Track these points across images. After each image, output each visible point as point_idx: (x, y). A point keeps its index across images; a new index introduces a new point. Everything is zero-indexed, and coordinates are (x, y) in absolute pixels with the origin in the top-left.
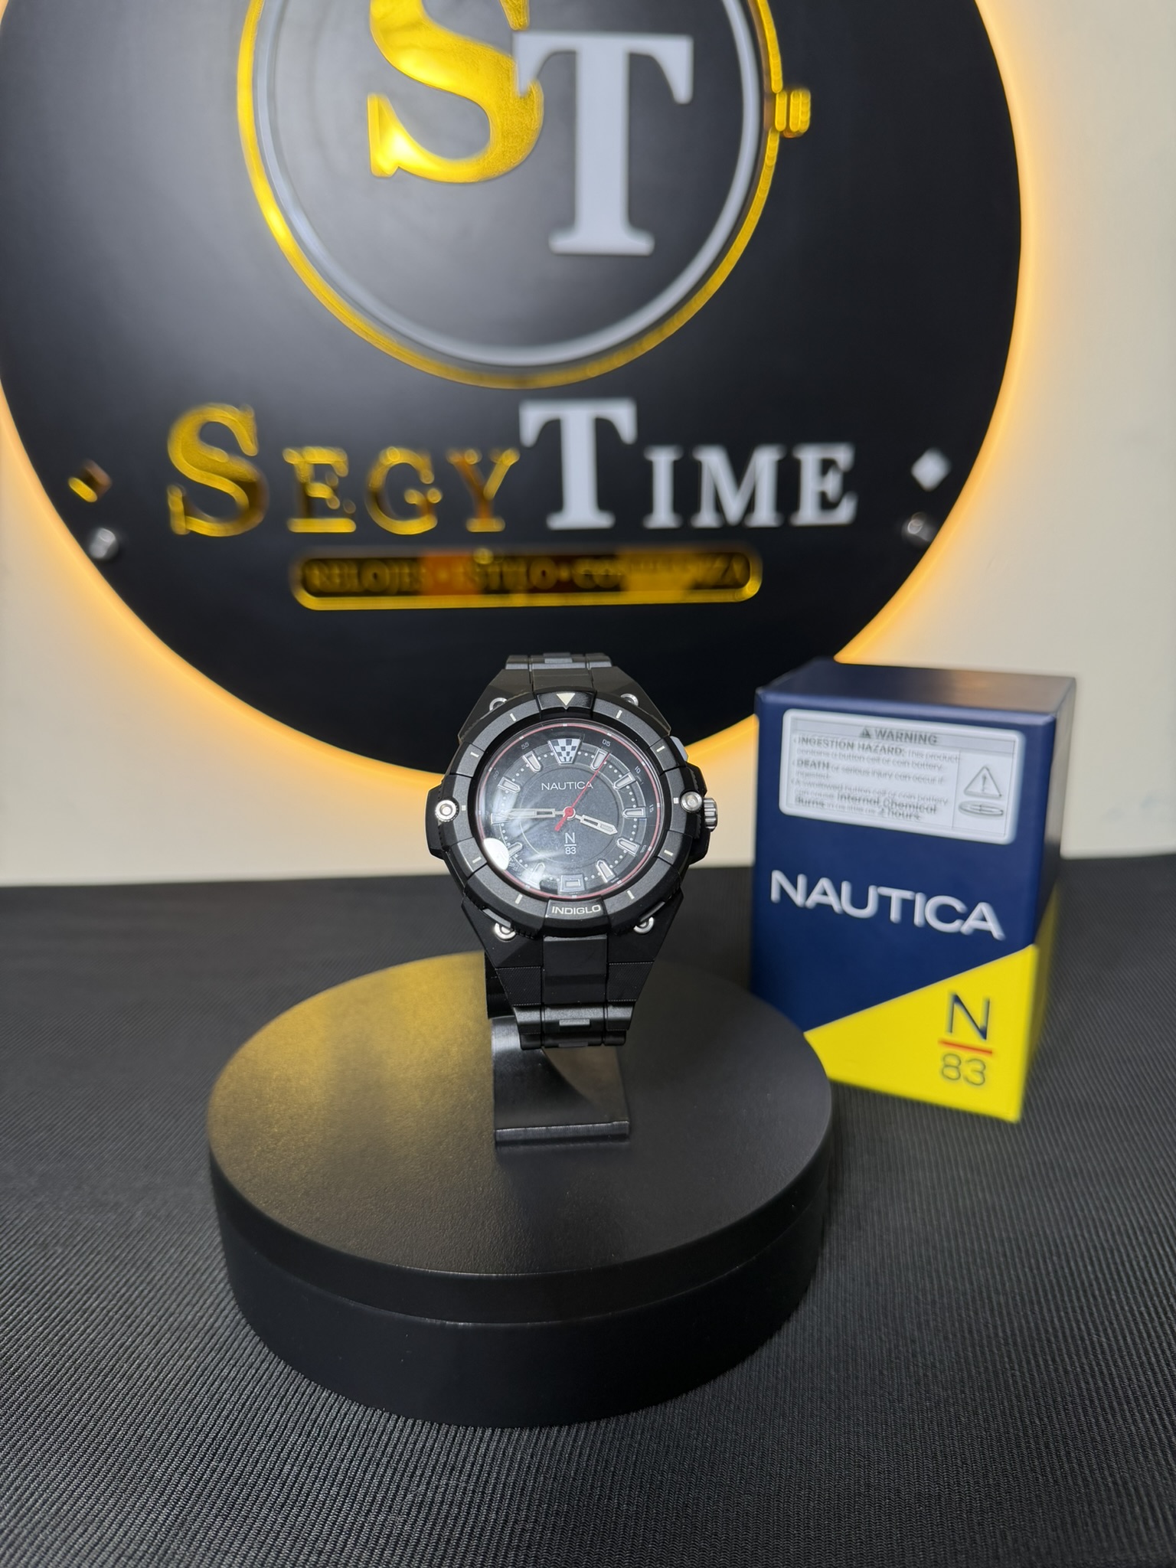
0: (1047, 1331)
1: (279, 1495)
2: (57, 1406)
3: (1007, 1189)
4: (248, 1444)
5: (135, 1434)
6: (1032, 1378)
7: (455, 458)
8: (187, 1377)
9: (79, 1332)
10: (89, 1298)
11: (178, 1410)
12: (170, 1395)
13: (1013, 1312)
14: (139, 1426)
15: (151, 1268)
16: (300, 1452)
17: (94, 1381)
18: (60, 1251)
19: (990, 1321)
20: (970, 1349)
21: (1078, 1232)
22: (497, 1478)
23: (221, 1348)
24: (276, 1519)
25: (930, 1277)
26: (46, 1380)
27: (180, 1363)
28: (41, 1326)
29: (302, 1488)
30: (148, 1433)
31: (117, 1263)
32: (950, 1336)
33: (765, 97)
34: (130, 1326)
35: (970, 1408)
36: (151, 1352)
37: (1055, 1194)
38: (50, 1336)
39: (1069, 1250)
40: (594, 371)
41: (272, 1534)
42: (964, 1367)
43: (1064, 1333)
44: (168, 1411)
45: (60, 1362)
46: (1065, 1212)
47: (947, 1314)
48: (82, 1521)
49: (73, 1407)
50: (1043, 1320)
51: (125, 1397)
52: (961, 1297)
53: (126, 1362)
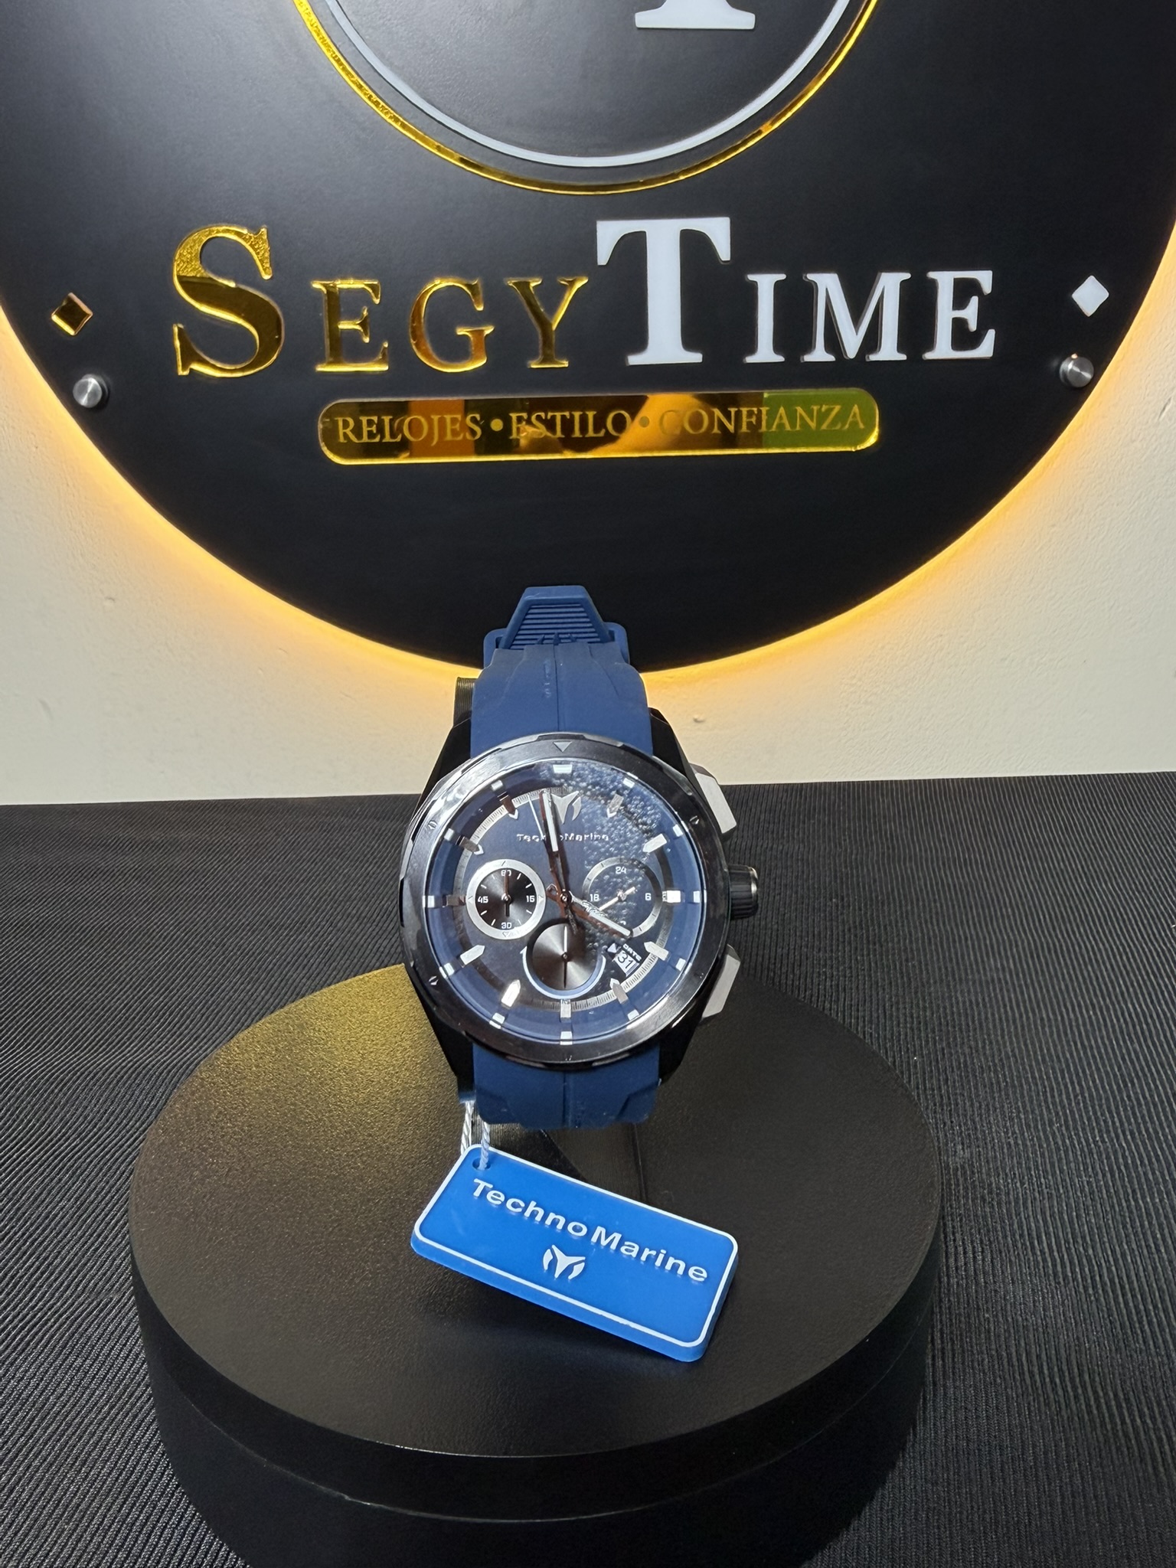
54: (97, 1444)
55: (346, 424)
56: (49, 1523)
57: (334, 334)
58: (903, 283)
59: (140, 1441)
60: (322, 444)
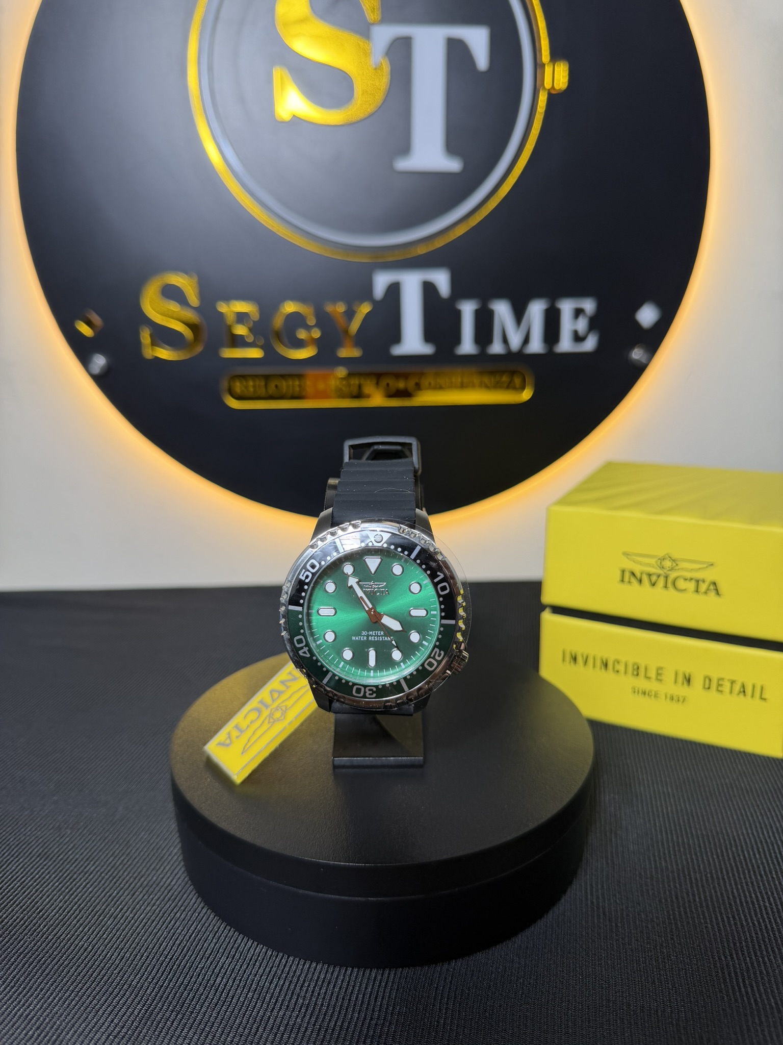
0: (728, 898)
1: (214, 997)
2: (67, 935)
3: (701, 802)
4: (193, 963)
5: (119, 955)
6: (719, 930)
7: (329, 308)
8: (153, 918)
9: (82, 887)
10: (88, 864)
11: (147, 940)
12: (142, 929)
13: (706, 885)
14: (122, 950)
15: (129, 845)
16: (227, 969)
17: (92, 919)
18: (69, 832)
19: (690, 891)
20: (676, 909)
21: (750, 831)
22: (359, 990)
23: (176, 899)
24: (212, 1014)
25: (649, 859)
26: (60, 918)
27: (149, 908)
28: (57, 882)
29: (229, 993)
30: (128, 955)
31: (107, 841)
32: (663, 901)
33: (538, 66)
34: (115, 883)
35: (677, 950)
36: (129, 900)
37: (733, 805)
38: (63, 889)
39: (743, 844)
40: (422, 250)
41: (209, 1024)
42: (673, 922)
43: (740, 899)
44: (140, 940)
45: (70, 906)
46: (740, 818)
47: (661, 886)
48: (84, 1012)
49: (78, 936)
50: (726, 890)
51: (112, 930)
52: (670, 875)
53: (113, 907)
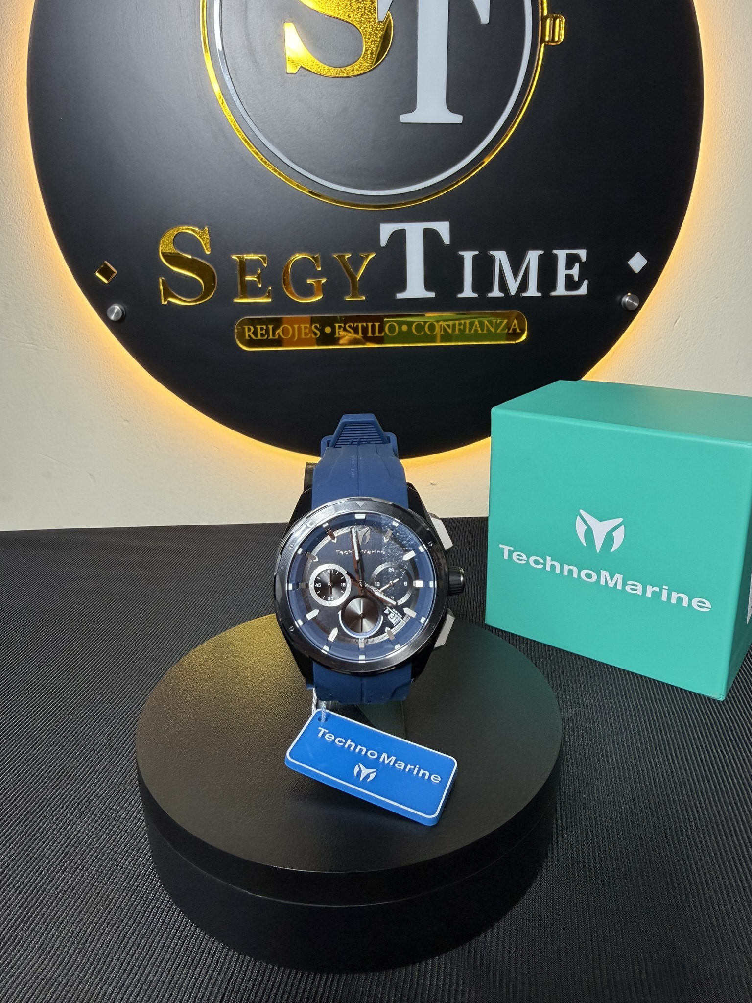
54: (118, 865)
55: (249, 330)
56: (93, 905)
57: (243, 281)
58: (540, 256)
59: (141, 863)
60: (237, 340)
